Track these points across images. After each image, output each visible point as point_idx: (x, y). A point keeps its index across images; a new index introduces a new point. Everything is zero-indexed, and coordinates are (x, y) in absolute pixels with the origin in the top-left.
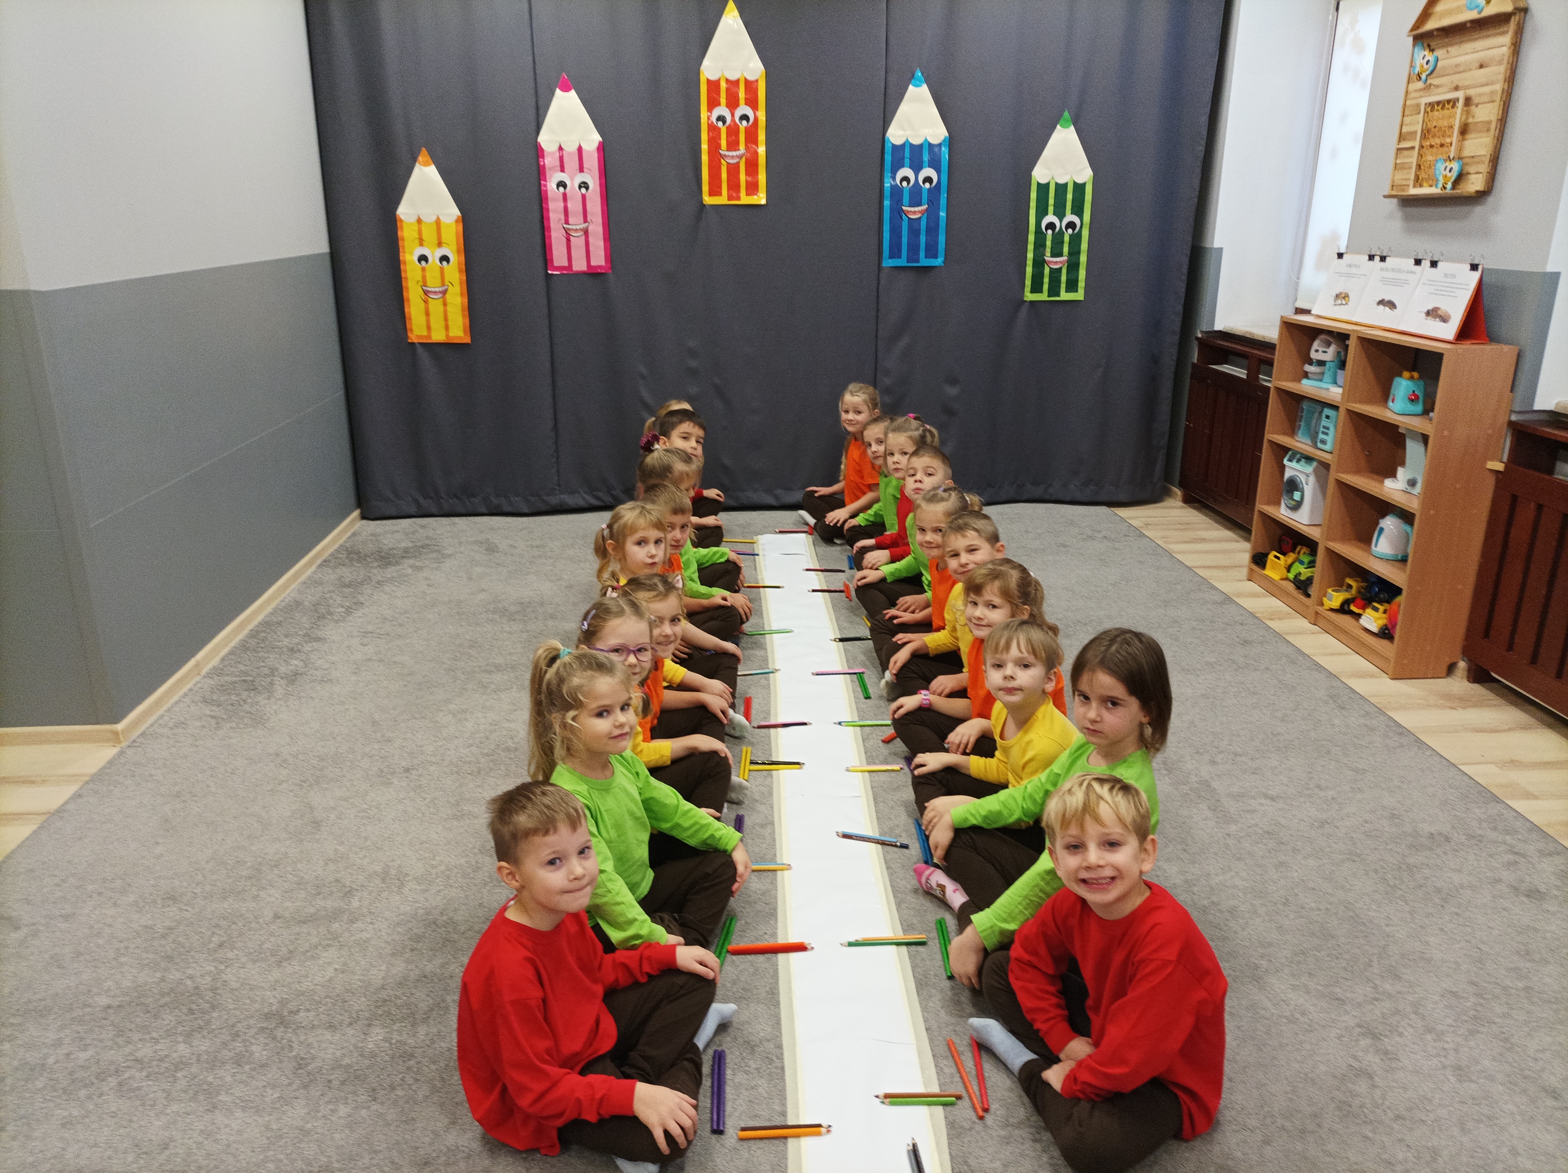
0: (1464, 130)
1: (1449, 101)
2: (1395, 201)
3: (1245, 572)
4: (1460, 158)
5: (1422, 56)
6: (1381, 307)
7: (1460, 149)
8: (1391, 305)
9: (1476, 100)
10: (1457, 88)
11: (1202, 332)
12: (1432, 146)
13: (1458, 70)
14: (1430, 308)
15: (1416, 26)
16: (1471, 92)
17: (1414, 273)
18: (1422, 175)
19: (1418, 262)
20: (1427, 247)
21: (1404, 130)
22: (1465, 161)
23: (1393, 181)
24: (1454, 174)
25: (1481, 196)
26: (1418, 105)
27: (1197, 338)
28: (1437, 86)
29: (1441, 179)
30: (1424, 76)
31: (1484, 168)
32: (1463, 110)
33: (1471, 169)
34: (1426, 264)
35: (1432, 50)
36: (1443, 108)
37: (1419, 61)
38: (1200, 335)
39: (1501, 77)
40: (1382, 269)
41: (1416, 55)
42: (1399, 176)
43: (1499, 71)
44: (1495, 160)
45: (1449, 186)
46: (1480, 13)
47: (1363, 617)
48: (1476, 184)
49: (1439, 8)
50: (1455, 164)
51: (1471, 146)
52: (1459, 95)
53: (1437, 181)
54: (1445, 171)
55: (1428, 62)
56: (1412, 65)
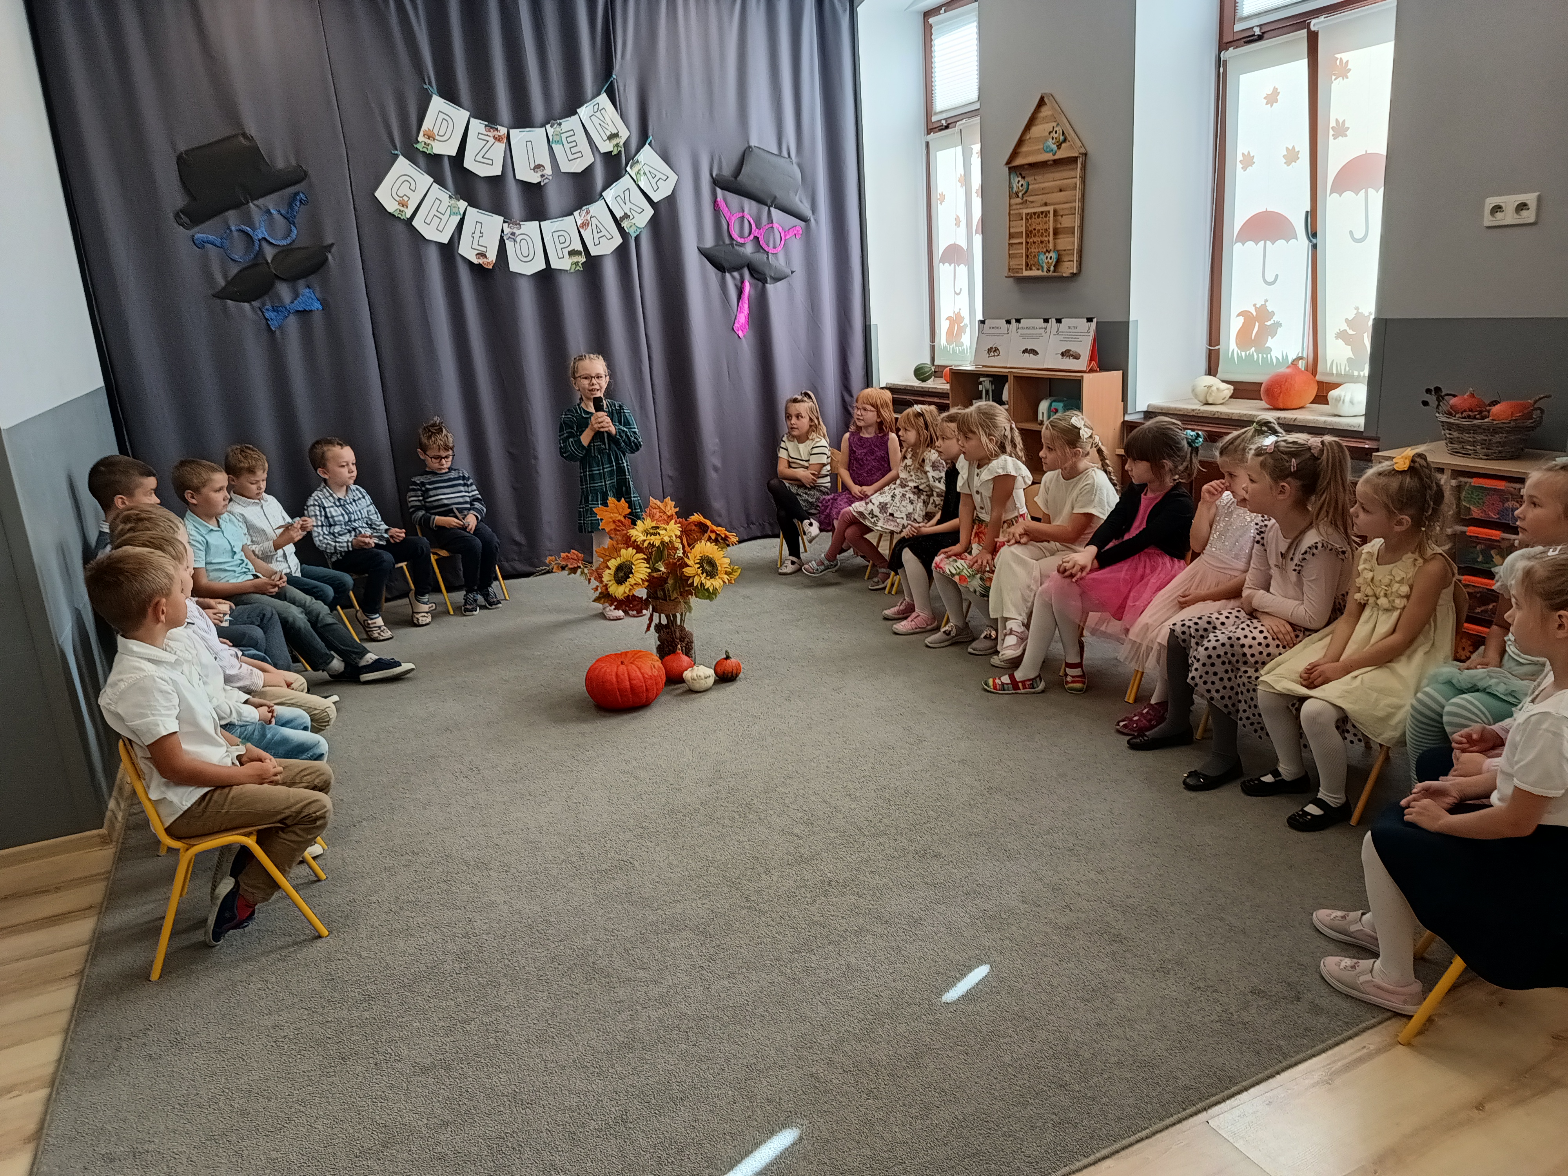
0: (1056, 233)
1: (1042, 213)
2: (1011, 279)
4: (1056, 251)
5: (1017, 182)
6: (1026, 354)
7: (1055, 245)
8: (1032, 352)
9: (1062, 212)
10: (1046, 204)
12: (1034, 243)
13: (1045, 191)
14: (1063, 351)
15: (1008, 163)
16: (1057, 207)
17: (1044, 328)
18: (1031, 262)
21: (1012, 230)
22: (1061, 252)
23: (1009, 266)
24: (1054, 261)
25: (1074, 276)
26: (1020, 214)
28: (1032, 202)
29: (1044, 265)
30: (1020, 195)
31: (1074, 258)
32: (1053, 219)
33: (1066, 257)
35: (1023, 178)
36: (1038, 217)
37: (1016, 186)
39: (1077, 197)
40: (1018, 329)
41: (1012, 181)
42: (1014, 262)
43: (1074, 194)
44: (1081, 253)
45: (1052, 268)
46: (1054, 155)
48: (1070, 268)
49: (1025, 149)
50: (1054, 255)
51: (1065, 242)
52: (1051, 209)
53: (1042, 267)
54: (1047, 259)
55: (1022, 185)
56: (1011, 188)
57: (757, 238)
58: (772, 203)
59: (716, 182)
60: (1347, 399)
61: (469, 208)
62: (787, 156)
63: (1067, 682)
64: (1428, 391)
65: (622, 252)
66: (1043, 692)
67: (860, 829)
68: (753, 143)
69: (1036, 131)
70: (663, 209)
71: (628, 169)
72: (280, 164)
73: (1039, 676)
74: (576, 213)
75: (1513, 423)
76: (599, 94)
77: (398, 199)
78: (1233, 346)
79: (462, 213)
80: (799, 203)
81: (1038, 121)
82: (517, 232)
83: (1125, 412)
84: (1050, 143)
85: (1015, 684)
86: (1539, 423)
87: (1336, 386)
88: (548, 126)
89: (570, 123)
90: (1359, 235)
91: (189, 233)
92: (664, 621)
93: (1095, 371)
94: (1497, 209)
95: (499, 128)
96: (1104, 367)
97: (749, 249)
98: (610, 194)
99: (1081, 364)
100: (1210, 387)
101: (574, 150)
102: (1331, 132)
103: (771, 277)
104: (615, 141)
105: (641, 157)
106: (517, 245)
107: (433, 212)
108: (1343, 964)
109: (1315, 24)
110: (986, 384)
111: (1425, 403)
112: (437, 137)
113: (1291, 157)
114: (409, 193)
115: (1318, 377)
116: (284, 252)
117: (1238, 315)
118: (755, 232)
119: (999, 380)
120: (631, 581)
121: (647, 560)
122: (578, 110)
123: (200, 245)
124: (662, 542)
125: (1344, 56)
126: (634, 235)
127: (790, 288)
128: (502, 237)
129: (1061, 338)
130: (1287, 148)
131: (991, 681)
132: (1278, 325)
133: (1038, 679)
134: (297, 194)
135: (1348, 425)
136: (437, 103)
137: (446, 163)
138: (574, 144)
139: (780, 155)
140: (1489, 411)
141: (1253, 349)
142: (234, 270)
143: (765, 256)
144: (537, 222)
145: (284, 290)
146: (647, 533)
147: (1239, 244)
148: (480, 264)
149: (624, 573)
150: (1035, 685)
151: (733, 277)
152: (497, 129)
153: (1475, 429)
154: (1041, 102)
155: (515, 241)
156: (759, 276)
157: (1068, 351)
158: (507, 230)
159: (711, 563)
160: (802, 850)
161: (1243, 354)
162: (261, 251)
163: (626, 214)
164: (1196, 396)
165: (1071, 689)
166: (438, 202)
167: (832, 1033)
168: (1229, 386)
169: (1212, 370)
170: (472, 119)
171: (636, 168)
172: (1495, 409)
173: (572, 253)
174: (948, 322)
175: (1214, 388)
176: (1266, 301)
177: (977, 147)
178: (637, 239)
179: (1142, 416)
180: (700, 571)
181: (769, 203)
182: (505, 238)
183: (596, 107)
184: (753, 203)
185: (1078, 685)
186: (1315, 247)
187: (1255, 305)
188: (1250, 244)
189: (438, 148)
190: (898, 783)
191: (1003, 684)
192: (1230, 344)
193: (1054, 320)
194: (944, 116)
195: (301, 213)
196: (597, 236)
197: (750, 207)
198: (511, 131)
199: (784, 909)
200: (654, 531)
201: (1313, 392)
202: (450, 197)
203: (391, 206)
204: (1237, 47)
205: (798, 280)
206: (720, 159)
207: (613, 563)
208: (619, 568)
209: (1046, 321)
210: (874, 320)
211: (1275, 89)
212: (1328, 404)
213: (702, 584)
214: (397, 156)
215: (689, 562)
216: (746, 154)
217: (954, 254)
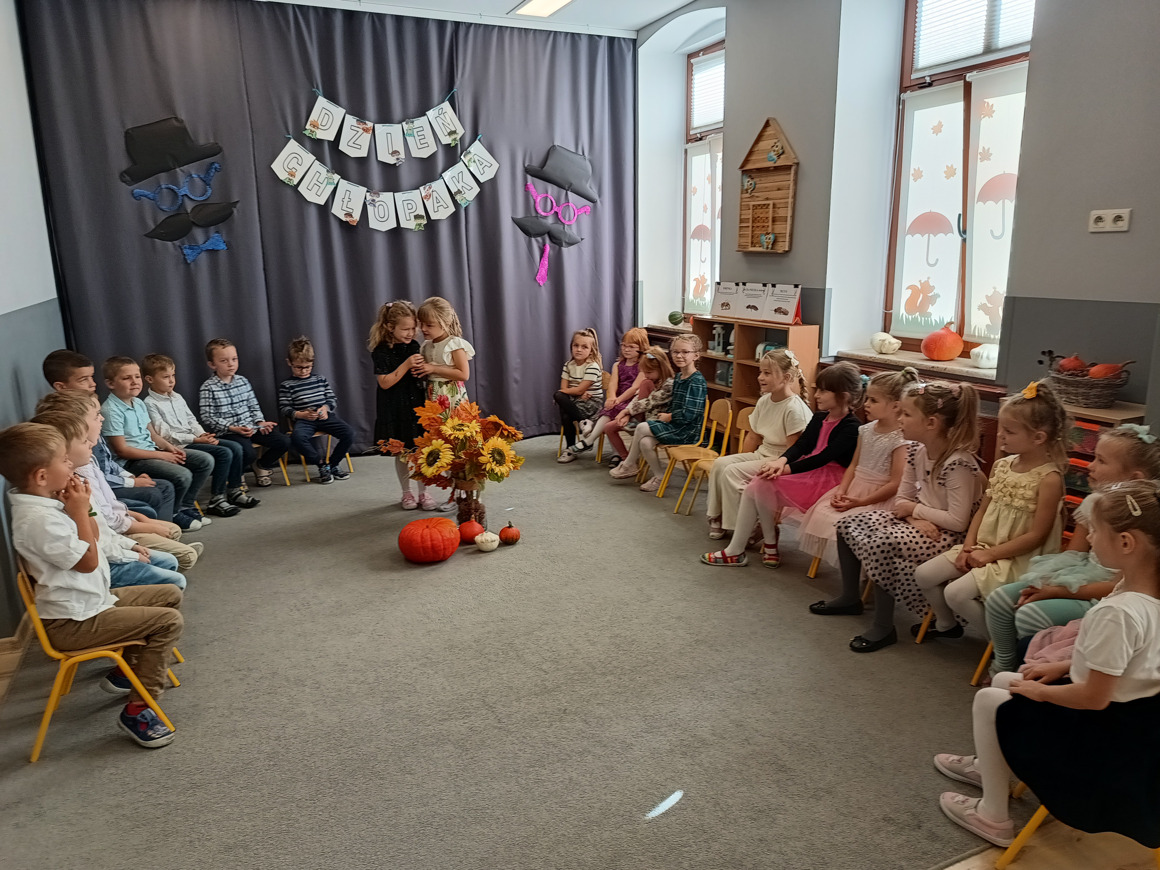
0: (774, 220)
1: (765, 205)
2: (741, 253)
4: (774, 233)
5: (748, 181)
6: (749, 309)
7: (774, 229)
8: (755, 308)
9: (779, 206)
10: (767, 199)
12: (758, 227)
13: (767, 190)
14: (776, 308)
15: (742, 167)
16: (776, 201)
17: (764, 291)
18: (755, 241)
21: (742, 217)
22: (777, 235)
23: (739, 243)
24: (771, 242)
25: (786, 252)
26: (748, 205)
28: (758, 197)
29: (765, 243)
30: (749, 191)
31: (787, 239)
32: (772, 210)
33: (780, 239)
35: (752, 179)
36: (762, 208)
37: (746, 185)
40: (745, 290)
41: (744, 180)
42: (743, 240)
43: (789, 192)
44: (792, 236)
45: (770, 246)
46: (775, 163)
48: (783, 246)
49: (753, 158)
50: (771, 236)
51: (779, 228)
52: (771, 202)
53: (763, 245)
54: (766, 240)
55: (751, 184)
56: (743, 186)
57: (556, 213)
58: (569, 187)
59: (528, 171)
60: (985, 355)
61: (341, 180)
62: (581, 154)
63: (765, 559)
64: (1044, 353)
65: (454, 218)
66: (746, 565)
67: (594, 668)
68: (557, 143)
69: (762, 145)
70: (487, 188)
71: (462, 157)
72: (202, 141)
73: (743, 553)
74: (422, 188)
75: (1106, 382)
76: (443, 102)
77: (288, 170)
78: (902, 311)
79: (336, 183)
80: (589, 189)
81: (764, 138)
82: (377, 199)
83: (820, 356)
84: (772, 154)
85: (725, 558)
86: (1126, 382)
87: (977, 345)
88: (404, 123)
89: (421, 122)
90: (997, 233)
91: (131, 188)
92: (464, 496)
93: (799, 325)
94: (1099, 219)
95: (367, 122)
96: (805, 322)
97: (550, 221)
98: (447, 175)
99: (789, 319)
100: (884, 341)
101: (422, 141)
102: (979, 157)
103: (566, 242)
104: (453, 137)
105: (472, 149)
106: (376, 209)
107: (314, 181)
108: (957, 799)
109: (969, 76)
110: (718, 330)
111: (1041, 362)
112: (320, 127)
113: (950, 173)
114: (297, 167)
115: (965, 338)
116: (200, 206)
117: (907, 288)
118: (556, 209)
119: (728, 327)
120: (438, 464)
121: (453, 449)
122: (427, 113)
123: (137, 197)
124: (465, 436)
125: (990, 101)
126: (464, 206)
127: (580, 252)
128: (365, 203)
129: (775, 298)
130: (947, 166)
131: (707, 555)
132: (937, 296)
133: (742, 556)
134: (213, 163)
135: (984, 375)
136: (322, 102)
137: (326, 147)
138: (423, 137)
139: (576, 153)
140: (1088, 371)
141: (918, 313)
142: (162, 217)
143: (562, 226)
144: (392, 193)
145: (199, 234)
146: (454, 428)
147: (909, 236)
148: (347, 222)
149: (433, 457)
150: (740, 560)
151: (537, 241)
152: (365, 123)
153: (1077, 384)
154: (767, 124)
155: (375, 206)
156: (556, 240)
157: (780, 308)
158: (369, 197)
159: (501, 454)
160: (547, 683)
161: (910, 317)
162: (182, 205)
163: (459, 190)
164: (873, 347)
165: (767, 564)
166: (318, 174)
167: (551, 836)
168: (898, 341)
169: (886, 329)
170: (347, 115)
171: (469, 157)
172: (1093, 369)
173: (417, 217)
174: (695, 282)
175: (887, 342)
176: (929, 278)
177: (720, 155)
178: (466, 209)
179: (833, 359)
180: (491, 460)
181: (567, 188)
182: (367, 203)
183: (441, 111)
184: (555, 187)
185: (773, 562)
186: (964, 240)
187: (920, 281)
188: (918, 236)
189: (320, 135)
190: (628, 633)
191: (716, 558)
192: (900, 310)
193: (770, 285)
194: (699, 131)
195: (215, 178)
196: (436, 205)
197: (552, 189)
198: (376, 125)
199: (528, 731)
200: (459, 428)
201: (960, 349)
202: (328, 171)
203: (283, 176)
204: (913, 91)
205: (586, 245)
206: (531, 153)
207: (426, 450)
208: (430, 454)
209: (765, 285)
210: (641, 278)
211: (940, 123)
212: (970, 358)
213: (492, 470)
214: (290, 139)
215: (484, 453)
216: (551, 151)
217: (701, 233)
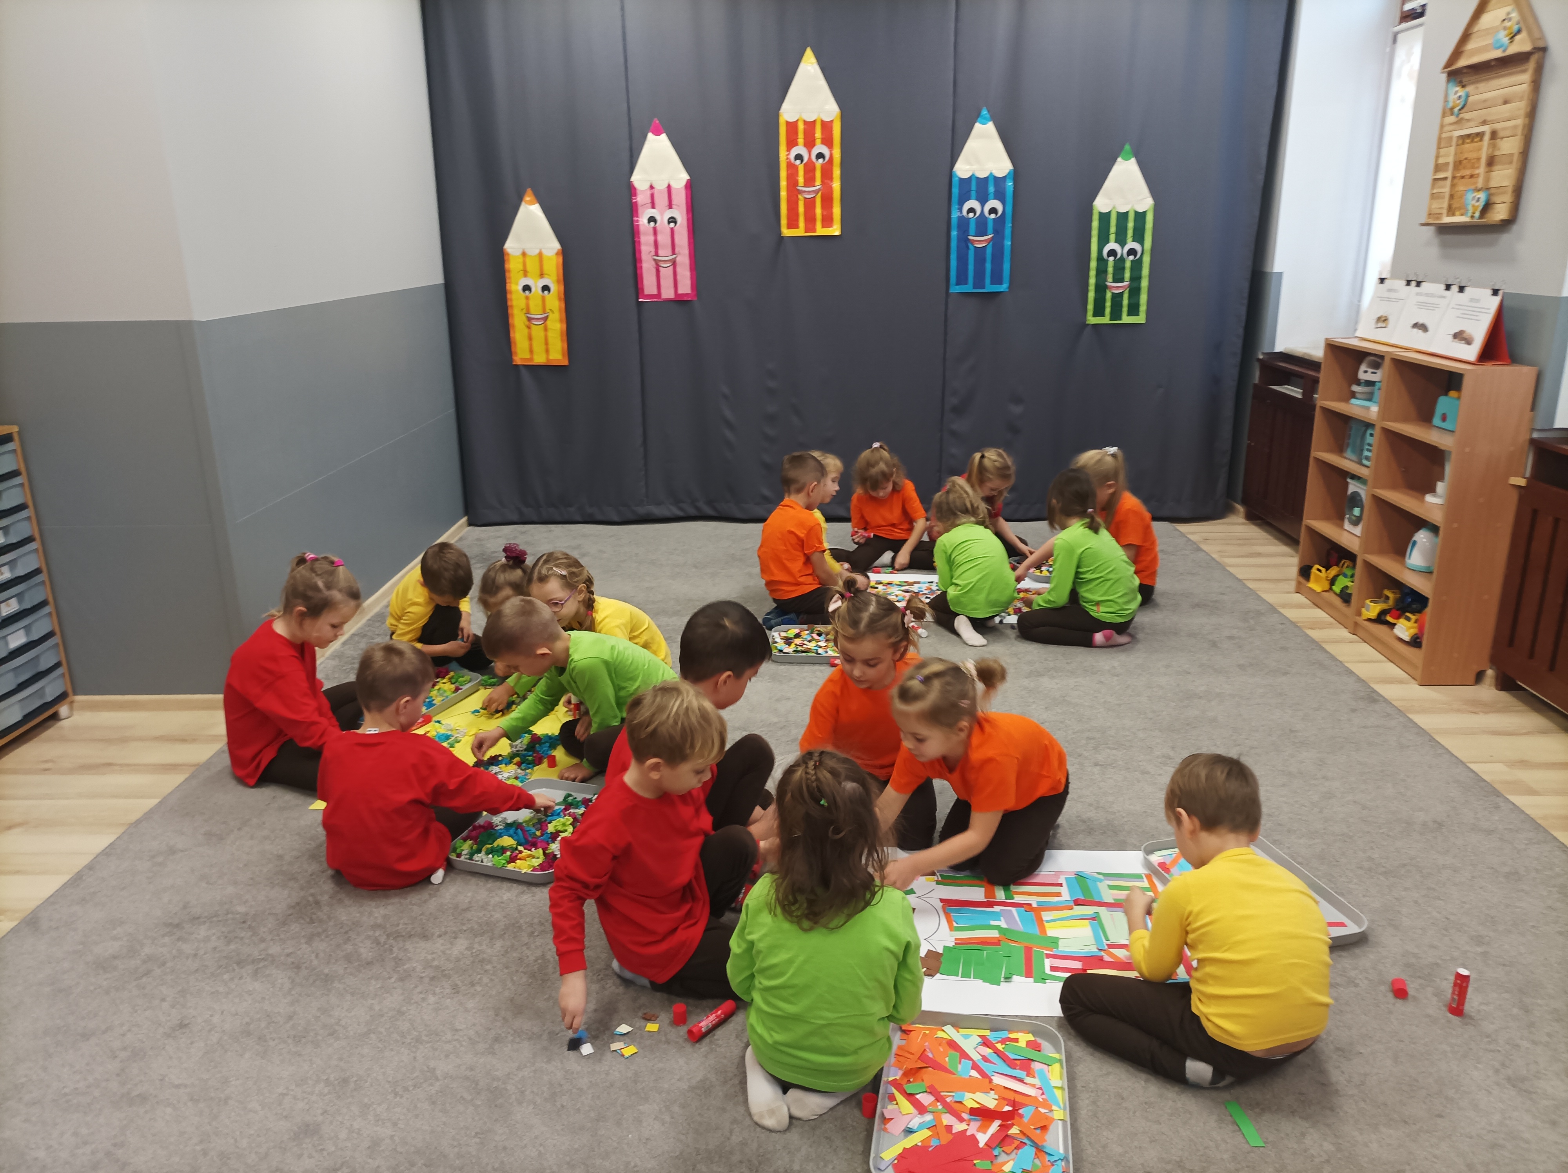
0: (1491, 162)
1: (1477, 135)
2: (1432, 228)
3: (1293, 585)
4: (1488, 189)
5: (1456, 92)
6: (1415, 330)
7: (1487, 180)
8: (1423, 327)
9: (1501, 134)
10: (1484, 123)
11: (1264, 354)
12: (1463, 177)
13: (1486, 105)
14: (1457, 331)
15: (1448, 65)
16: (1496, 126)
17: (1444, 297)
18: (1454, 206)
19: (1448, 287)
20: (1457, 271)
21: (1440, 161)
22: (1493, 191)
23: (1430, 210)
24: (1481, 204)
25: (1506, 223)
26: (1451, 137)
27: (1259, 360)
28: (1468, 120)
29: (1470, 208)
30: (1456, 110)
31: (1508, 198)
32: (1489, 144)
33: (1497, 199)
34: (1455, 289)
35: (1463, 86)
36: (1472, 142)
37: (1452, 97)
38: (1261, 357)
39: (1522, 112)
40: (1417, 294)
41: (1449, 91)
42: (1435, 205)
43: (1520, 107)
44: (1518, 191)
45: (1477, 214)
46: (1504, 51)
47: (1396, 626)
48: (1501, 213)
49: (1470, 46)
50: (1483, 194)
51: (1498, 176)
52: (1486, 129)
53: (1467, 210)
54: (1474, 200)
55: (1460, 97)
56: (1446, 101)
69: (1484, 21)
83: (1531, 424)
84: (1502, 35)
99: (1472, 352)
129: (1459, 313)
157: (1460, 332)
